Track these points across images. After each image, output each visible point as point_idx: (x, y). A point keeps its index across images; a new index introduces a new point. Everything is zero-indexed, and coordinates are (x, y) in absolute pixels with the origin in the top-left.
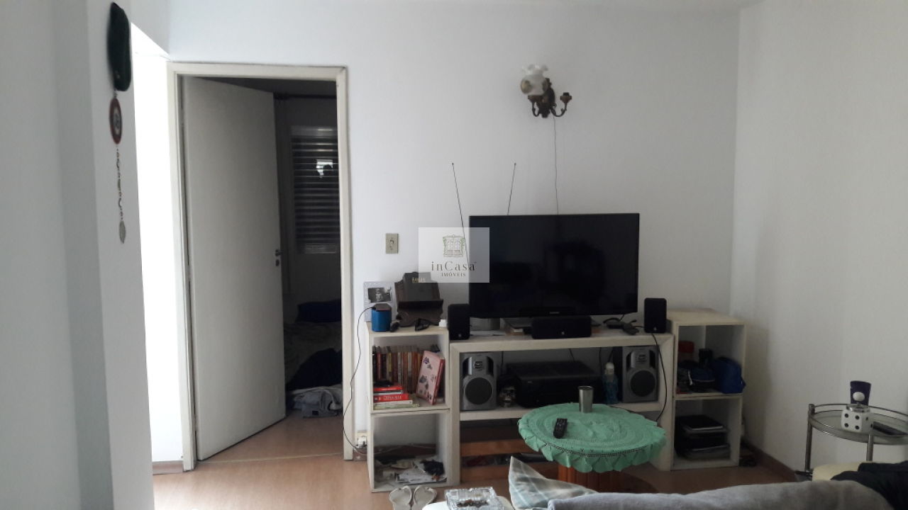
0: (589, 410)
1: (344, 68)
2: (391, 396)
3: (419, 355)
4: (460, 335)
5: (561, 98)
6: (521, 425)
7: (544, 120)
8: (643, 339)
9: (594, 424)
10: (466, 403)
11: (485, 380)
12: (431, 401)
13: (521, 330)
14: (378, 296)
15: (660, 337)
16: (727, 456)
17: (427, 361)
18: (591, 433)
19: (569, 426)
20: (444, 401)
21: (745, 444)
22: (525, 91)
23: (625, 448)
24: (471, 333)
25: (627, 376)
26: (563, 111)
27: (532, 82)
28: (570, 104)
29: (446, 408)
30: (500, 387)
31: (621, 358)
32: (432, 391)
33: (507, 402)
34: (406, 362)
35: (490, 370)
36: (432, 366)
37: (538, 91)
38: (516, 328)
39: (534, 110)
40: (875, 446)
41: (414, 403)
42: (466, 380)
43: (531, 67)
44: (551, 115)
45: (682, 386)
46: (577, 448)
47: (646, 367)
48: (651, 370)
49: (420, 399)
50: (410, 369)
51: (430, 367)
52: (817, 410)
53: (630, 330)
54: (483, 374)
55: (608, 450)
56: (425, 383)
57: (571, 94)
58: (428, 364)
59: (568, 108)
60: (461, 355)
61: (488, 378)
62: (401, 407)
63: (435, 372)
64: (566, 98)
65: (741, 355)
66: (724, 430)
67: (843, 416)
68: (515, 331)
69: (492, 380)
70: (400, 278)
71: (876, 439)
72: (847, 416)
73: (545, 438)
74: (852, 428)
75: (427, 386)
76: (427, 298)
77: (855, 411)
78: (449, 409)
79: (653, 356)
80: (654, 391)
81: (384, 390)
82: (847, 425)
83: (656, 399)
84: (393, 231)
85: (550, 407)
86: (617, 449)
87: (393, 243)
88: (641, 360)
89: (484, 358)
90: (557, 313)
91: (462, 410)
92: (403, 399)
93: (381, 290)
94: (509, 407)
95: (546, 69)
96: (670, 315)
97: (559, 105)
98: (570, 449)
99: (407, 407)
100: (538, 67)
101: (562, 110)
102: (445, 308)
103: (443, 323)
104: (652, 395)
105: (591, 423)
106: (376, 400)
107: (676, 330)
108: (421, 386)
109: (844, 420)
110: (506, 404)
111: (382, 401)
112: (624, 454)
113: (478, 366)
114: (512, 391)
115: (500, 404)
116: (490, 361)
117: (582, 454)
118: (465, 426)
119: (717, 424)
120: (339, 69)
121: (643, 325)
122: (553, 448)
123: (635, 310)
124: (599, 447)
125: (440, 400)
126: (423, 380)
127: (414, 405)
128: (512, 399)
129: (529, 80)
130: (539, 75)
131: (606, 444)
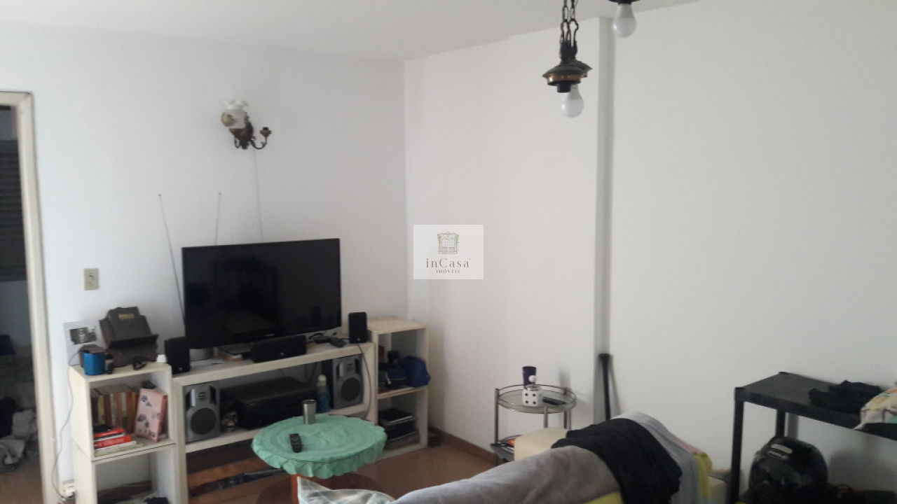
0: (312, 421)
1: (28, 94)
2: (113, 439)
3: (134, 394)
4: (181, 369)
5: (261, 132)
6: (256, 448)
7: (245, 151)
8: (350, 350)
9: (322, 434)
10: (191, 434)
11: (210, 410)
12: (155, 438)
13: (239, 356)
14: (82, 336)
15: (363, 346)
16: (417, 441)
17: (145, 399)
18: (324, 442)
19: (302, 440)
20: (167, 437)
21: (431, 429)
22: (227, 124)
23: (359, 450)
24: (192, 364)
25: (337, 385)
26: (264, 145)
27: (235, 116)
28: (270, 137)
29: (172, 443)
30: (223, 414)
31: (331, 369)
32: (154, 427)
33: (231, 427)
34: (119, 403)
35: (213, 399)
36: (152, 403)
37: (240, 125)
38: (235, 355)
39: (236, 142)
40: (550, 415)
41: (138, 443)
42: (191, 413)
43: (232, 102)
44: (250, 147)
45: (383, 386)
46: (318, 458)
47: (353, 375)
48: (356, 376)
49: (143, 438)
50: (124, 408)
51: (149, 404)
52: (501, 392)
53: (338, 343)
54: (207, 404)
55: (344, 454)
56: (145, 422)
57: (270, 129)
58: (146, 402)
59: (268, 142)
60: (184, 388)
61: (211, 407)
62: (123, 451)
63: (157, 409)
64: (266, 132)
65: (424, 354)
66: (414, 419)
67: (524, 396)
68: (234, 357)
69: (214, 408)
70: (103, 316)
71: (550, 410)
72: (526, 395)
73: (286, 455)
74: (530, 404)
75: (147, 425)
76: (138, 334)
77: (532, 390)
78: (174, 444)
79: (357, 364)
80: (359, 396)
81: (104, 434)
82: (527, 402)
83: (361, 402)
84: (92, 266)
85: (275, 424)
86: (352, 452)
87: (92, 279)
88: (348, 369)
89: (207, 389)
90: (272, 335)
91: (187, 443)
92: (126, 441)
93: (85, 330)
94: (232, 431)
95: (245, 104)
96: (371, 325)
97: (259, 138)
98: (312, 460)
99: (131, 449)
100: (239, 103)
101: (262, 143)
102: (160, 343)
103: (161, 358)
104: (358, 399)
105: (319, 433)
106: (97, 446)
107: (375, 338)
108: (140, 425)
109: (524, 398)
110: (229, 429)
111: (103, 446)
112: (358, 455)
113: (201, 397)
114: (234, 416)
115: (223, 430)
116: (213, 391)
117: (322, 462)
118: (191, 457)
119: (408, 415)
120: (23, 95)
121: (347, 337)
122: (295, 462)
123: (339, 324)
124: (336, 453)
125: (163, 436)
126: (142, 418)
127: (138, 445)
128: (236, 424)
129: (232, 114)
130: (240, 110)
131: (341, 450)
